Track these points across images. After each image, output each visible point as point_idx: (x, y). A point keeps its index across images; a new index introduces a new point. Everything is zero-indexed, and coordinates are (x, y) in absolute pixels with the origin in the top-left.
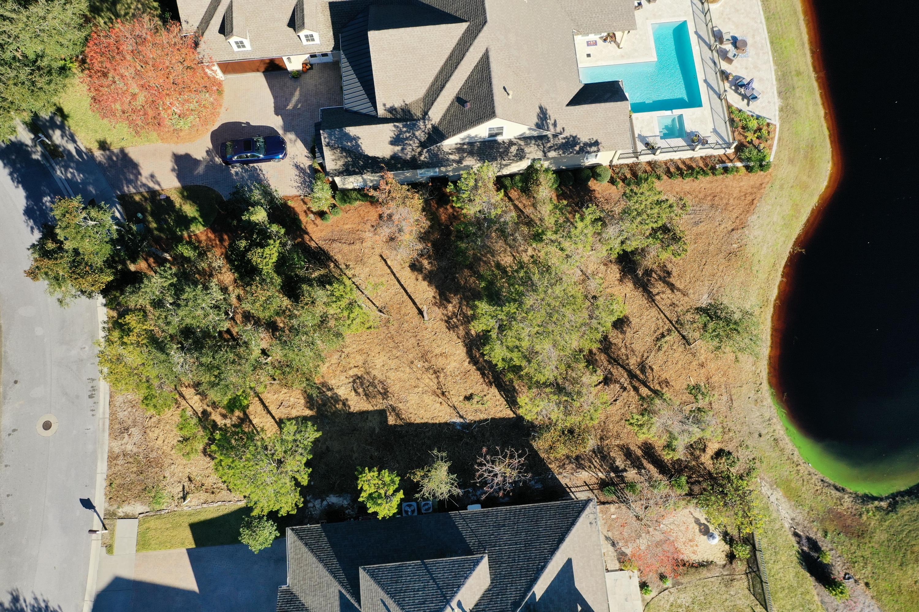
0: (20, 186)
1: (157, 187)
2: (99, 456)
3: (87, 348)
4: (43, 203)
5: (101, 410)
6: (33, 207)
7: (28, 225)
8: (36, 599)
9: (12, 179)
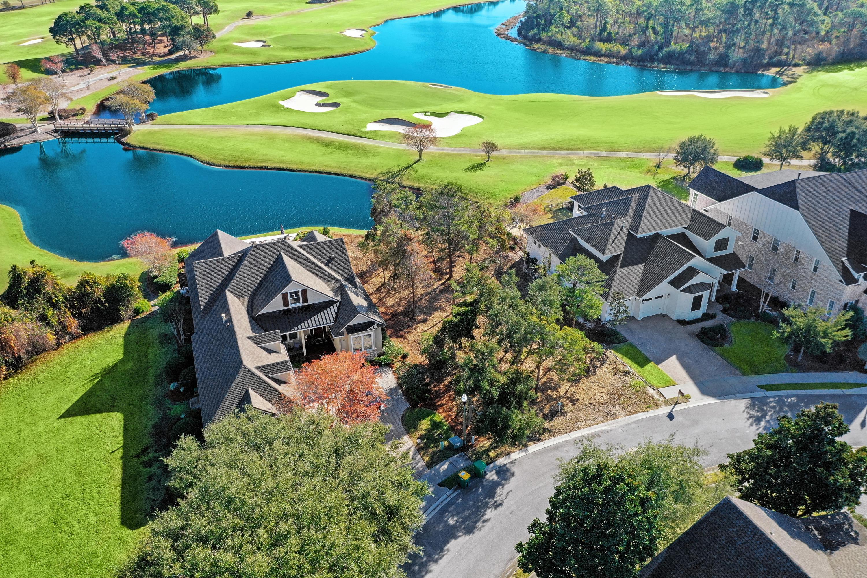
0: (446, 548)
1: (413, 449)
2: (636, 419)
3: (566, 449)
4: (456, 523)
5: (604, 428)
6: (464, 529)
7: (483, 526)
8: (751, 425)
9: (441, 558)
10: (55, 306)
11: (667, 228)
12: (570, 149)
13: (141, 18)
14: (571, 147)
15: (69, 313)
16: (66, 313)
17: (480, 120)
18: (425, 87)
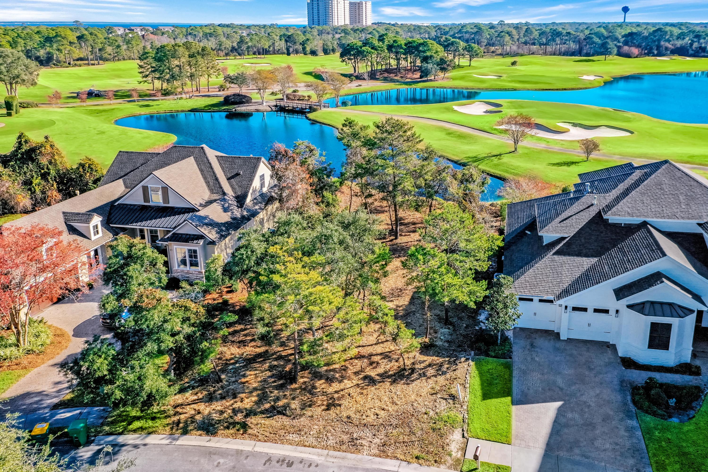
5: (314, 457)
10: (44, 176)
11: (664, 217)
12: (700, 164)
13: (405, 49)
14: (703, 163)
15: (55, 185)
16: (53, 186)
17: (628, 134)
18: (606, 110)
